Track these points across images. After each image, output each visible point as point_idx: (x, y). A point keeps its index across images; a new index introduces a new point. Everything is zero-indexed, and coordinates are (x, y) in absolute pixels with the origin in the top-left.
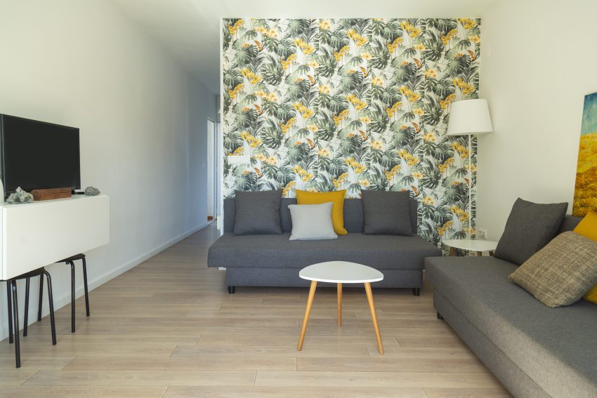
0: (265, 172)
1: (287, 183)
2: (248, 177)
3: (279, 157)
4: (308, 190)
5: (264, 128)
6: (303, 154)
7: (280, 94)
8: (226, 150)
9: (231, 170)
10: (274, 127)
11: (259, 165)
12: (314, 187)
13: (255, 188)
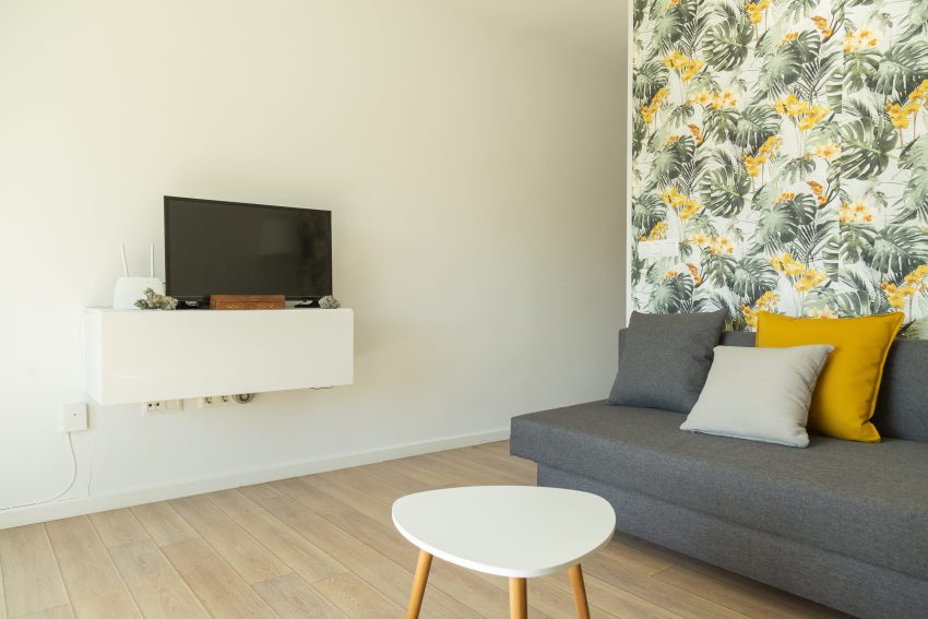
0: (709, 272)
1: (757, 297)
2: (676, 285)
3: (740, 235)
4: (811, 313)
5: (707, 174)
6: (798, 223)
7: (740, 88)
8: (637, 229)
9: (644, 271)
10: (729, 167)
11: (696, 258)
12: (827, 307)
13: (689, 307)
